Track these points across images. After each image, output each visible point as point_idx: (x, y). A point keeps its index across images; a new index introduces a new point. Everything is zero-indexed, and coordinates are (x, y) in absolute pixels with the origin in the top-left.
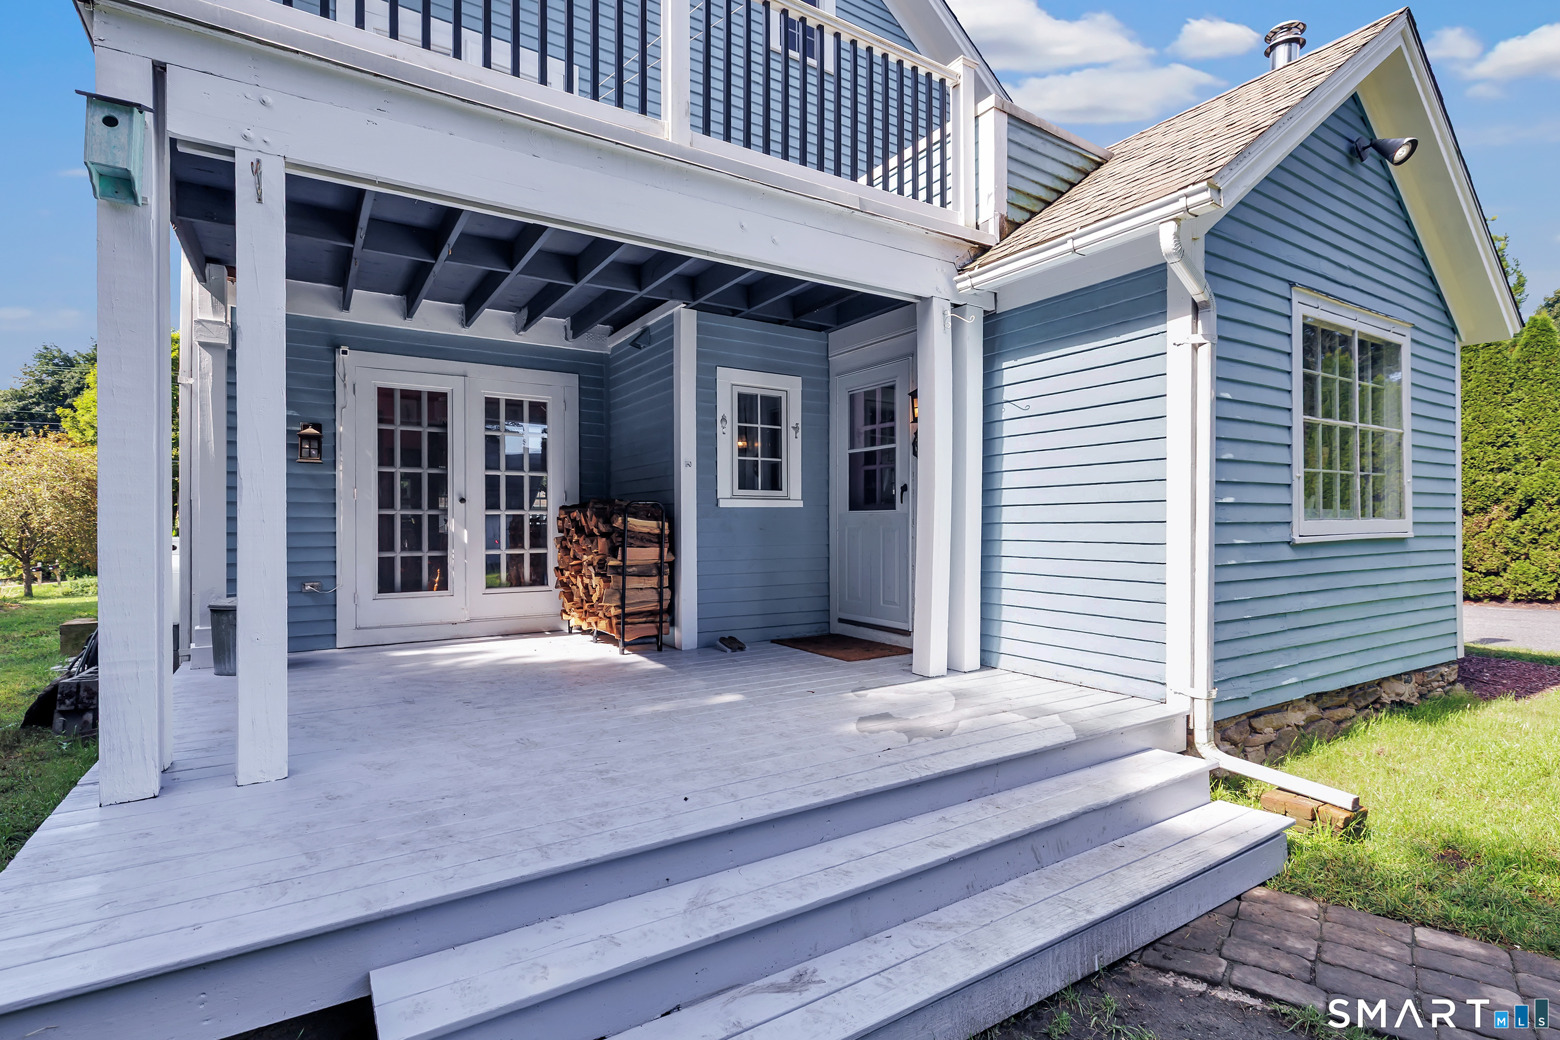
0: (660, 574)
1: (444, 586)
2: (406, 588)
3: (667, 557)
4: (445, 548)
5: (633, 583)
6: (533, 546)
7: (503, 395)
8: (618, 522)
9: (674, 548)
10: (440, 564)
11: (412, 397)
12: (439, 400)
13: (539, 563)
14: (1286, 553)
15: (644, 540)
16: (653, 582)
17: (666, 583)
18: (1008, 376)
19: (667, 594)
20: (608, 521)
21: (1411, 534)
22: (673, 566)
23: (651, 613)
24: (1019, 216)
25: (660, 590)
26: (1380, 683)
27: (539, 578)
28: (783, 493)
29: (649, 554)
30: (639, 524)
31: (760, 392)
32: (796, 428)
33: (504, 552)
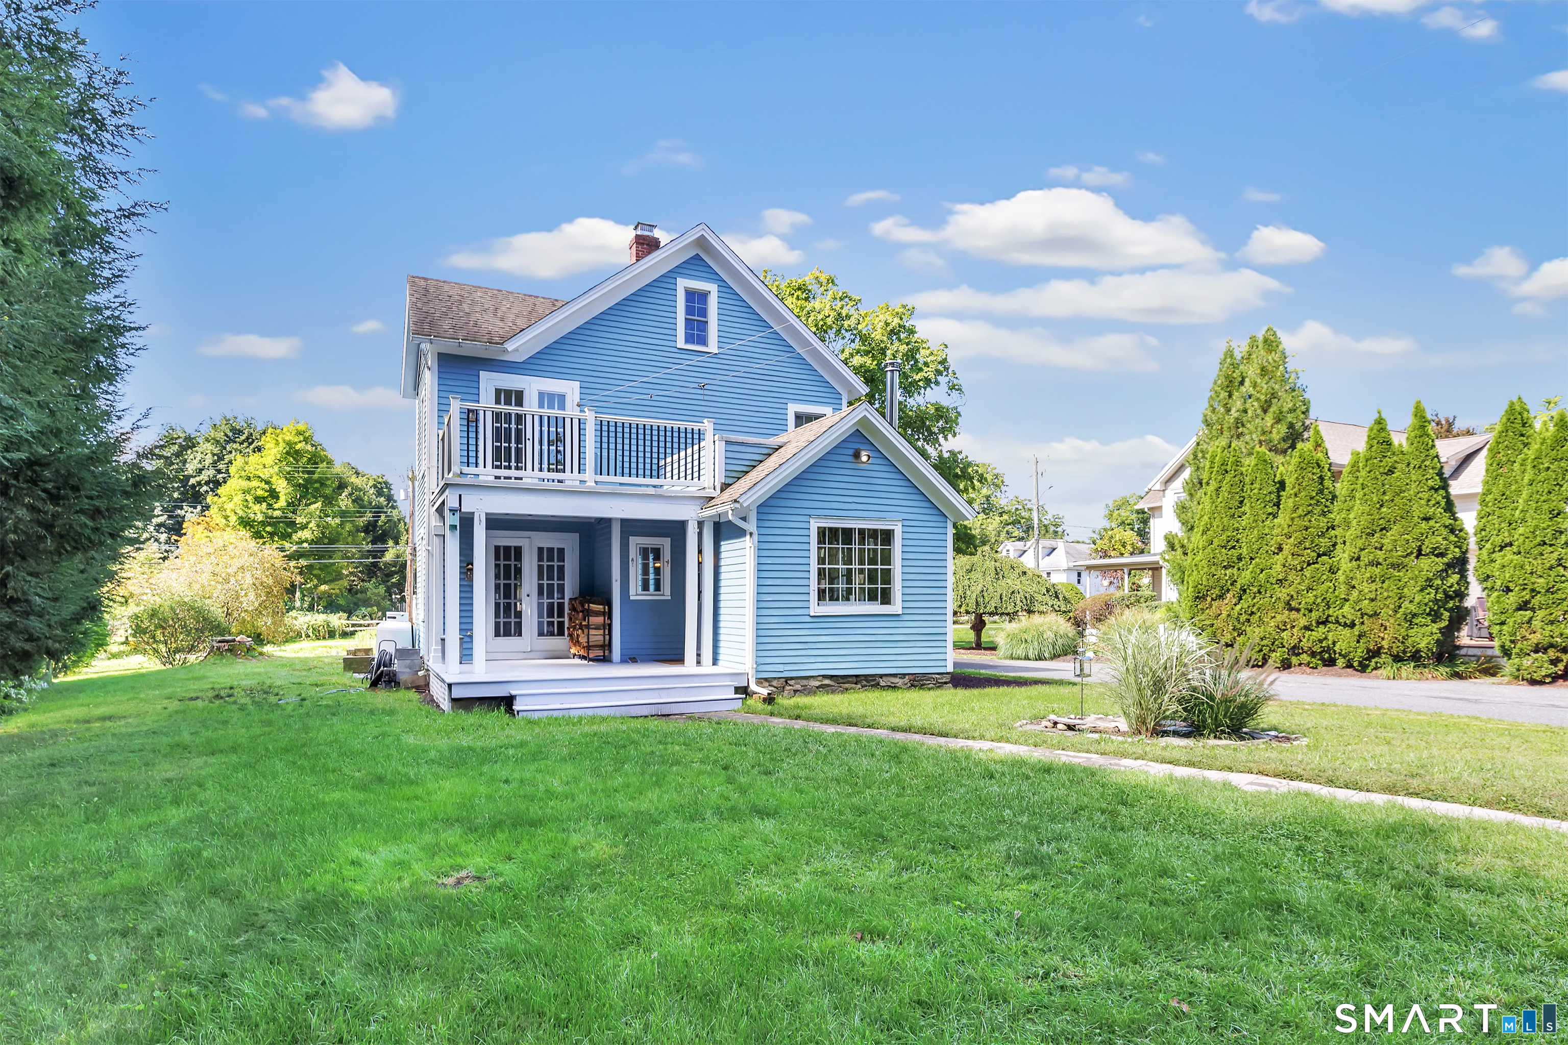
0: (604, 629)
1: (520, 635)
2: (505, 635)
3: (607, 621)
4: (521, 618)
5: (592, 632)
6: (558, 617)
7: (545, 545)
8: (586, 606)
9: (610, 618)
10: (519, 625)
11: (507, 549)
12: (518, 551)
13: (561, 625)
14: (808, 619)
15: (597, 614)
16: (601, 632)
17: (607, 632)
18: (723, 548)
19: (607, 637)
20: (583, 606)
21: (900, 613)
22: (610, 625)
23: (601, 646)
24: (730, 481)
25: (604, 635)
26: (881, 676)
27: (561, 633)
28: (661, 593)
29: (599, 620)
30: (594, 607)
31: (650, 546)
32: (668, 562)
33: (546, 620)
